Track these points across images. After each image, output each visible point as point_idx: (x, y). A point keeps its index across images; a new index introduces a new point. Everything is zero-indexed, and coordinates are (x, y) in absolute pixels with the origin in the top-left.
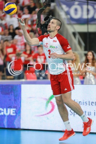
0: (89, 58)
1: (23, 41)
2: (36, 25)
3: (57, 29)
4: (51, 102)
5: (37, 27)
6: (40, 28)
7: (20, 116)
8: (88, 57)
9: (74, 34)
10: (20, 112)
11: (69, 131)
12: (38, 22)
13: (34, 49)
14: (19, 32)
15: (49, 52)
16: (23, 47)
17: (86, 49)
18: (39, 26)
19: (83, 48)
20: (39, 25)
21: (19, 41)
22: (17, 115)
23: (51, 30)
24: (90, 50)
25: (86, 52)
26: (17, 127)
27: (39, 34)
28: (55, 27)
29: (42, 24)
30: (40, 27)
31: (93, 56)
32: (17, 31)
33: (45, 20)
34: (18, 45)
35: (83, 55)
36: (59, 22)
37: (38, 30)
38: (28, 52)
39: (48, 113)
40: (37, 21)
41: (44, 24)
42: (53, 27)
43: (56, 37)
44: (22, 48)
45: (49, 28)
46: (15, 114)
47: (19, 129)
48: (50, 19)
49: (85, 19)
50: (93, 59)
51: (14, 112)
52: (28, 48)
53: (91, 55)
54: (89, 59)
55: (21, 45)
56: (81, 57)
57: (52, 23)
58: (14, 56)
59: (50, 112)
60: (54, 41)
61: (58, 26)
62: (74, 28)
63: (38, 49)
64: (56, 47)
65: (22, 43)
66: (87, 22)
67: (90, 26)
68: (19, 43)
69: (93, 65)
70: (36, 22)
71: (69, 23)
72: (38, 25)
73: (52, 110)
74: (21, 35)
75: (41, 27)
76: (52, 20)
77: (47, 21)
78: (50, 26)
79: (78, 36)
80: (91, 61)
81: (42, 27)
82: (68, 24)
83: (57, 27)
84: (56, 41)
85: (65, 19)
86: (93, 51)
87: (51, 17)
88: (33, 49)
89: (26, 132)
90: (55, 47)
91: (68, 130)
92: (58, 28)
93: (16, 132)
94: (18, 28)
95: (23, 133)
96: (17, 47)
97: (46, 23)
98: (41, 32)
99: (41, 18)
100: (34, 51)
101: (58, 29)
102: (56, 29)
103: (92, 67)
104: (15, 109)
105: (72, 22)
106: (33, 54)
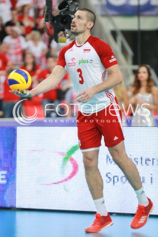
0: (142, 77)
1: (19, 47)
2: (43, 17)
3: (88, 28)
4: (72, 159)
5: (46, 21)
6: (51, 23)
7: (14, 184)
8: (140, 75)
9: (114, 34)
10: (14, 178)
11: (103, 217)
12: (47, 12)
13: (41, 61)
14: (12, 31)
15: (79, 73)
16: (20, 57)
17: (135, 62)
18: (50, 18)
19: (130, 60)
20: (49, 16)
21: (12, 46)
22: (10, 183)
23: (78, 31)
24: (142, 63)
25: (136, 67)
26: (8, 205)
27: (48, 34)
28: (85, 25)
29: (55, 15)
30: (51, 21)
31: (149, 74)
32: (8, 29)
33: (60, 7)
34: (10, 54)
35: (130, 72)
36: (91, 15)
37: (48, 27)
38: (30, 67)
39: (66, 180)
40: (46, 10)
41: (58, 16)
42: (80, 25)
43: (88, 42)
44: (17, 61)
45: (75, 28)
46: (5, 182)
47: (13, 209)
48: (69, 6)
49: (134, 7)
50: (149, 80)
51: (4, 177)
52: (29, 60)
53: (144, 72)
54: (141, 79)
55: (17, 54)
56: (127, 76)
57: (79, 17)
58: (3, 75)
59: (70, 177)
60: (85, 50)
61: (90, 22)
62: (113, 24)
63: (47, 62)
64: (91, 60)
65: (18, 50)
66: (137, 11)
67: (142, 19)
68: (12, 51)
69: (149, 91)
70: (44, 12)
71: (103, 13)
72: (47, 17)
73: (74, 173)
74: (15, 36)
75: (53, 21)
76: (78, 13)
77: (65, 9)
78: (76, 24)
79: (120, 38)
80: (144, 83)
81: (55, 22)
82: (103, 16)
83: (88, 25)
84: (90, 50)
85: (96, 6)
86: (148, 66)
87: (71, 3)
88: (38, 62)
89: (26, 214)
90: (89, 61)
91: (101, 215)
92: (90, 25)
93: (8, 214)
94: (11, 24)
95: (19, 215)
96: (8, 57)
97: (62, 13)
98: (52, 31)
99: (53, 5)
100: (40, 65)
101: (90, 27)
102: (86, 27)
103: (147, 94)
104: (5, 172)
105: (111, 12)
106: (39, 71)
